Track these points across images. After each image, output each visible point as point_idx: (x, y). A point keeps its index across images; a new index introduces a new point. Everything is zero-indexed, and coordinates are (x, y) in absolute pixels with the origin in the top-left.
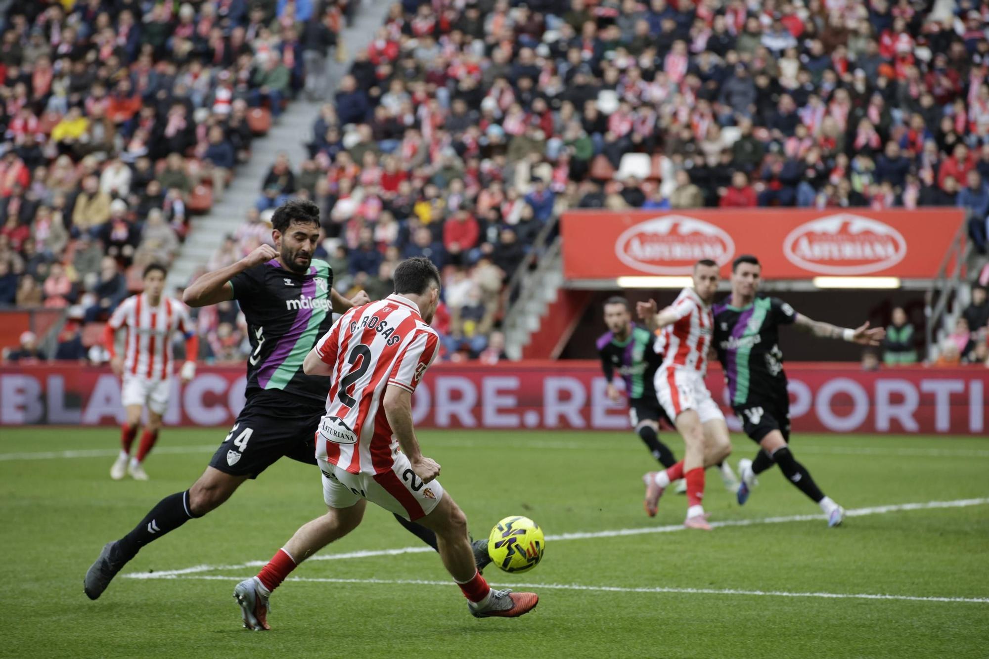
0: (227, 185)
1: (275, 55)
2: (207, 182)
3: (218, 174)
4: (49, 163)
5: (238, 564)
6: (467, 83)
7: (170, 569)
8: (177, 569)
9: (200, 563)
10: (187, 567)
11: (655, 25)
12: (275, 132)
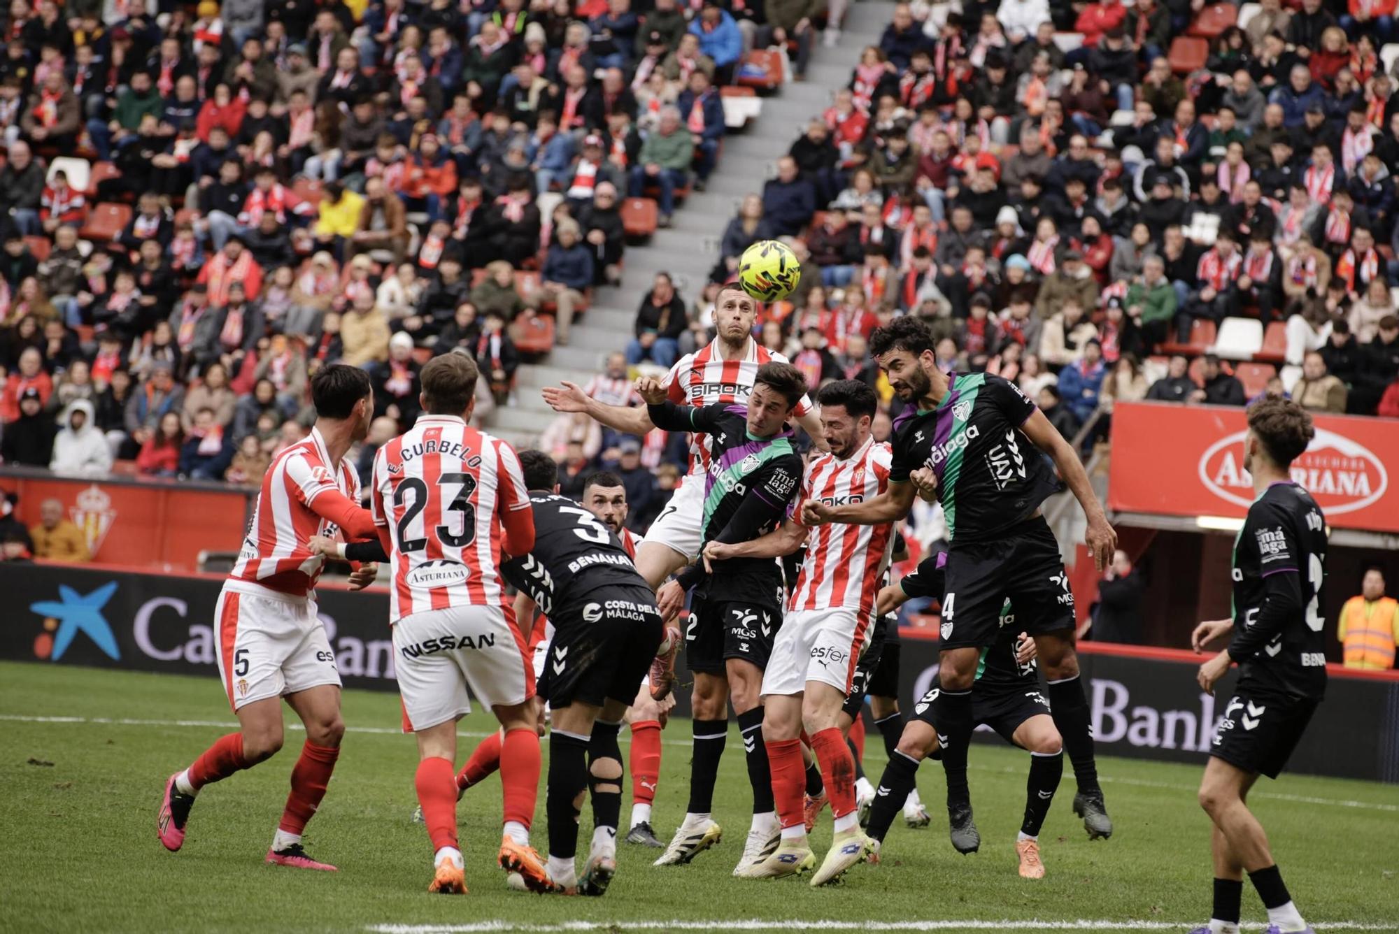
0: (577, 317)
1: (674, 113)
2: (546, 309)
3: (565, 296)
4: (297, 261)
5: (553, 924)
6: (981, 182)
7: (443, 923)
8: (453, 924)
9: (491, 917)
10: (469, 922)
11: (1291, 112)
12: (663, 237)
